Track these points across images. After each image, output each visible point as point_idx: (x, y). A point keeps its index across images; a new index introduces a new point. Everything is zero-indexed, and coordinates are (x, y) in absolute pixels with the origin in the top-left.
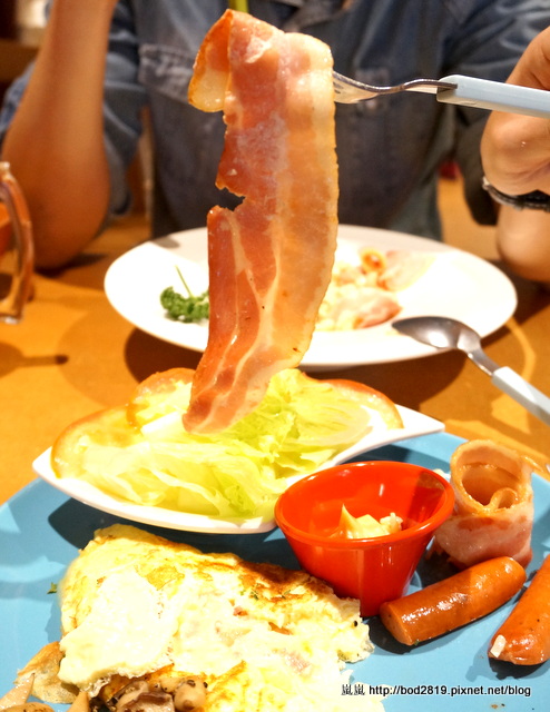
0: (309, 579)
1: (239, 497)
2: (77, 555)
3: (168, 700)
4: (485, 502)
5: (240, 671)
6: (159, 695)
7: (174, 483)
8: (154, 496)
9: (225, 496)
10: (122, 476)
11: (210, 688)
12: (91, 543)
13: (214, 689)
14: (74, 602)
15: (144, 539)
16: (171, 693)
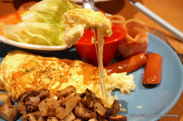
0: (79, 62)
1: (55, 40)
2: (3, 60)
3: (37, 95)
4: (134, 37)
5: (59, 87)
6: (34, 94)
7: (34, 35)
8: (27, 40)
9: (50, 38)
10: (16, 33)
11: (50, 92)
12: (7, 56)
13: (51, 93)
14: (3, 72)
15: (25, 54)
16: (38, 93)
